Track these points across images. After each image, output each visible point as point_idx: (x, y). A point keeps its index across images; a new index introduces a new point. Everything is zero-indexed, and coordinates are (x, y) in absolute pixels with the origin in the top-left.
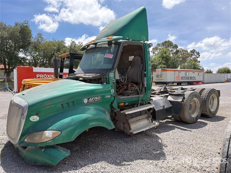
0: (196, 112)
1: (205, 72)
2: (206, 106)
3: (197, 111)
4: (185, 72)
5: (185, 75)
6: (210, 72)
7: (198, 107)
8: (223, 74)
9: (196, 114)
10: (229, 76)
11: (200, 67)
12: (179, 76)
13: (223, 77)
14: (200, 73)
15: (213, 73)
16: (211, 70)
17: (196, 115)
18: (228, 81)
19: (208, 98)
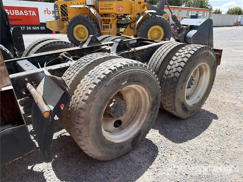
0: (138, 121)
1: (212, 12)
2: (174, 97)
3: (142, 118)
4: (186, 11)
5: (187, 16)
6: (218, 12)
7: (145, 107)
8: (233, 16)
9: (138, 125)
10: (239, 18)
11: (209, 5)
12: (179, 16)
13: (233, 19)
14: (206, 13)
15: (222, 14)
16: (220, 10)
17: (136, 131)
18: (237, 24)
19: (184, 74)
